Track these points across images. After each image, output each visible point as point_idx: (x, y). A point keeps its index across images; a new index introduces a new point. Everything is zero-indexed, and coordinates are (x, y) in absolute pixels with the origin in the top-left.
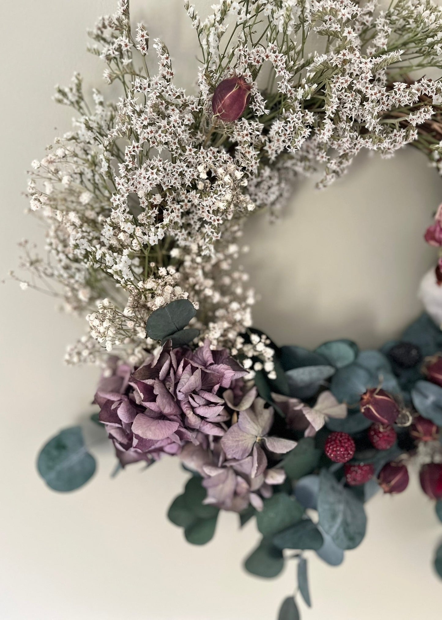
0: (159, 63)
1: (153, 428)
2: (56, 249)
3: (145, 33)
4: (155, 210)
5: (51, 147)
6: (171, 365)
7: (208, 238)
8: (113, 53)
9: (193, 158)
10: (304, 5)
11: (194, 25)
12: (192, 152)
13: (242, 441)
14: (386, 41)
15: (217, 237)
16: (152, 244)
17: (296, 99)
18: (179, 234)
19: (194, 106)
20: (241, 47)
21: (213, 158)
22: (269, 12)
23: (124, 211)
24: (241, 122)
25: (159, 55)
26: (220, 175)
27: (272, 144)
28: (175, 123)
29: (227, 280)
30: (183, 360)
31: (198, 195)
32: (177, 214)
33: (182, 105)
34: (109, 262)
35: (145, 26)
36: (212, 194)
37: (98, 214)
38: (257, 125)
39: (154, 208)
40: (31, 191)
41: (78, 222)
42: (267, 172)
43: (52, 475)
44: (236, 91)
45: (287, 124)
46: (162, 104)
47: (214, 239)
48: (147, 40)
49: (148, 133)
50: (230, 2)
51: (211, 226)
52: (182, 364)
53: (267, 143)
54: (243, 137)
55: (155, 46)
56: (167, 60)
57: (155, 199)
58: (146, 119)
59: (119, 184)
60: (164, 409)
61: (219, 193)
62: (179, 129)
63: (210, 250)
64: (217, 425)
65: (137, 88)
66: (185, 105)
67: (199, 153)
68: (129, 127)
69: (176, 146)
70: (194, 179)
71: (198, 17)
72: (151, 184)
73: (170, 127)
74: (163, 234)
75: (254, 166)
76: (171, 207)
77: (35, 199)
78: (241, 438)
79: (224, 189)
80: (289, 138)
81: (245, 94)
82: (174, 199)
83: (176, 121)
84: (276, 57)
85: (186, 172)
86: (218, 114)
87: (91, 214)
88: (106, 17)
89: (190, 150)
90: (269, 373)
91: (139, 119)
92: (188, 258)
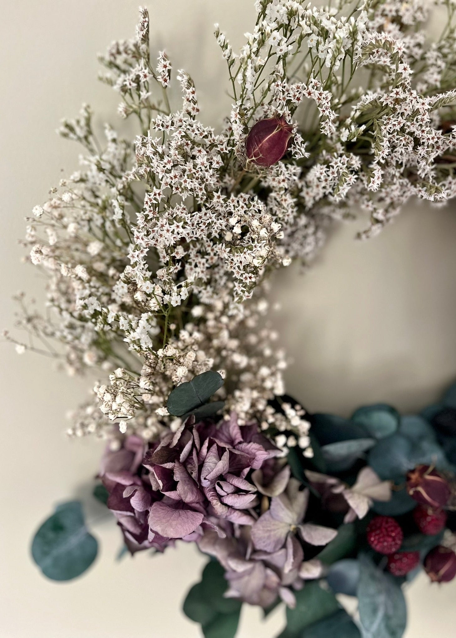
0: (183, 98)
1: (174, 523)
2: (59, 306)
3: (167, 63)
4: (178, 266)
5: (55, 191)
6: (194, 445)
7: (237, 297)
8: (130, 84)
9: (222, 206)
10: (355, 37)
12: (221, 199)
13: (274, 530)
14: (439, 77)
15: (248, 296)
16: (175, 305)
17: (339, 140)
19: (224, 147)
20: (279, 82)
21: (245, 206)
22: (314, 44)
23: (143, 268)
24: (277, 166)
25: (184, 88)
26: (255, 228)
27: (310, 190)
28: (202, 166)
29: (253, 339)
30: (208, 439)
31: (228, 249)
32: (202, 269)
33: (210, 145)
34: (123, 325)
35: (168, 54)
36: (246, 250)
37: (108, 266)
38: (294, 169)
39: (177, 264)
40: (30, 239)
41: (85, 276)
42: (303, 220)
43: (48, 561)
44: (276, 134)
45: (329, 168)
46: (187, 144)
47: (244, 298)
48: (169, 71)
49: (172, 178)
50: (270, 31)
51: (241, 285)
52: (206, 444)
53: (305, 189)
54: (279, 183)
55: (179, 78)
56: (193, 95)
57: (177, 253)
58: (169, 162)
59: (138, 238)
60: (186, 497)
61: (254, 249)
62: (206, 173)
64: (246, 512)
65: (158, 126)
66: (213, 145)
67: (229, 201)
68: (148, 169)
69: (202, 192)
70: (222, 230)
71: (229, 47)
72: (175, 237)
73: (197, 172)
74: (187, 293)
75: (290, 214)
76: (194, 260)
77: (37, 252)
78: (273, 527)
79: (260, 245)
80: (331, 184)
81: (287, 137)
82: (199, 252)
83: (203, 164)
84: (320, 94)
85: (215, 223)
86: (254, 158)
87: (100, 266)
88: (121, 42)
89: (219, 197)
90: (304, 450)
91: (161, 162)
92: (210, 316)
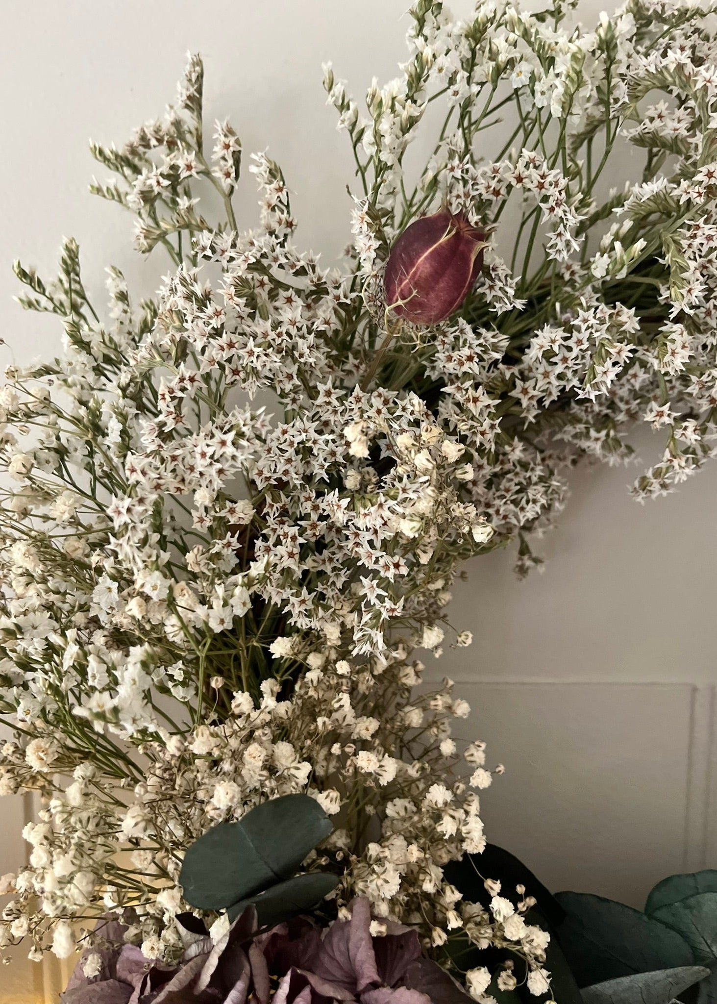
0: (260, 203)
4: (232, 540)
7: (368, 612)
8: (158, 183)
9: (335, 412)
10: (612, 54)
11: (343, 122)
12: (334, 397)
15: (393, 610)
16: (217, 629)
17: (589, 279)
18: (293, 600)
19: (340, 292)
20: (456, 162)
21: (384, 410)
22: (525, 79)
23: (144, 542)
24: (456, 328)
25: (262, 185)
26: (403, 449)
27: (530, 384)
28: (291, 327)
29: (415, 717)
30: (289, 973)
31: (345, 502)
32: (290, 549)
33: (313, 290)
34: (94, 676)
35: (235, 128)
36: (382, 498)
39: (229, 534)
42: (517, 451)
44: (447, 243)
45: (572, 333)
46: (262, 284)
47: (385, 615)
48: (236, 156)
49: (222, 349)
50: (430, 57)
51: (375, 582)
52: (284, 987)
53: (519, 383)
54: (461, 364)
55: (253, 169)
56: (280, 194)
57: (232, 511)
58: (217, 314)
59: (133, 470)
61: (401, 496)
62: (300, 341)
63: (374, 644)
65: (203, 250)
66: (320, 290)
67: (351, 399)
68: (178, 337)
69: (291, 382)
70: (335, 464)
71: (353, 107)
72: (221, 472)
73: (279, 336)
74: (248, 601)
75: (488, 431)
76: (274, 530)
79: (415, 487)
80: (576, 367)
81: (470, 251)
82: (284, 512)
83: (293, 323)
84: (543, 177)
85: (315, 442)
86: (400, 302)
87: (75, 548)
89: (328, 394)
91: (201, 315)
92: (314, 660)
